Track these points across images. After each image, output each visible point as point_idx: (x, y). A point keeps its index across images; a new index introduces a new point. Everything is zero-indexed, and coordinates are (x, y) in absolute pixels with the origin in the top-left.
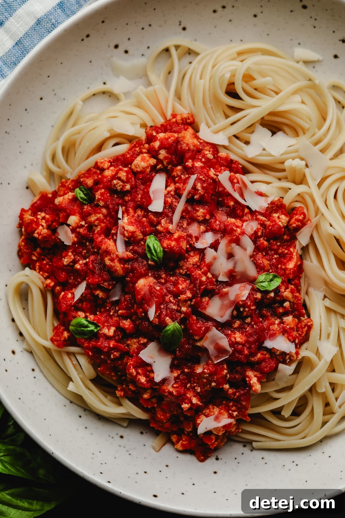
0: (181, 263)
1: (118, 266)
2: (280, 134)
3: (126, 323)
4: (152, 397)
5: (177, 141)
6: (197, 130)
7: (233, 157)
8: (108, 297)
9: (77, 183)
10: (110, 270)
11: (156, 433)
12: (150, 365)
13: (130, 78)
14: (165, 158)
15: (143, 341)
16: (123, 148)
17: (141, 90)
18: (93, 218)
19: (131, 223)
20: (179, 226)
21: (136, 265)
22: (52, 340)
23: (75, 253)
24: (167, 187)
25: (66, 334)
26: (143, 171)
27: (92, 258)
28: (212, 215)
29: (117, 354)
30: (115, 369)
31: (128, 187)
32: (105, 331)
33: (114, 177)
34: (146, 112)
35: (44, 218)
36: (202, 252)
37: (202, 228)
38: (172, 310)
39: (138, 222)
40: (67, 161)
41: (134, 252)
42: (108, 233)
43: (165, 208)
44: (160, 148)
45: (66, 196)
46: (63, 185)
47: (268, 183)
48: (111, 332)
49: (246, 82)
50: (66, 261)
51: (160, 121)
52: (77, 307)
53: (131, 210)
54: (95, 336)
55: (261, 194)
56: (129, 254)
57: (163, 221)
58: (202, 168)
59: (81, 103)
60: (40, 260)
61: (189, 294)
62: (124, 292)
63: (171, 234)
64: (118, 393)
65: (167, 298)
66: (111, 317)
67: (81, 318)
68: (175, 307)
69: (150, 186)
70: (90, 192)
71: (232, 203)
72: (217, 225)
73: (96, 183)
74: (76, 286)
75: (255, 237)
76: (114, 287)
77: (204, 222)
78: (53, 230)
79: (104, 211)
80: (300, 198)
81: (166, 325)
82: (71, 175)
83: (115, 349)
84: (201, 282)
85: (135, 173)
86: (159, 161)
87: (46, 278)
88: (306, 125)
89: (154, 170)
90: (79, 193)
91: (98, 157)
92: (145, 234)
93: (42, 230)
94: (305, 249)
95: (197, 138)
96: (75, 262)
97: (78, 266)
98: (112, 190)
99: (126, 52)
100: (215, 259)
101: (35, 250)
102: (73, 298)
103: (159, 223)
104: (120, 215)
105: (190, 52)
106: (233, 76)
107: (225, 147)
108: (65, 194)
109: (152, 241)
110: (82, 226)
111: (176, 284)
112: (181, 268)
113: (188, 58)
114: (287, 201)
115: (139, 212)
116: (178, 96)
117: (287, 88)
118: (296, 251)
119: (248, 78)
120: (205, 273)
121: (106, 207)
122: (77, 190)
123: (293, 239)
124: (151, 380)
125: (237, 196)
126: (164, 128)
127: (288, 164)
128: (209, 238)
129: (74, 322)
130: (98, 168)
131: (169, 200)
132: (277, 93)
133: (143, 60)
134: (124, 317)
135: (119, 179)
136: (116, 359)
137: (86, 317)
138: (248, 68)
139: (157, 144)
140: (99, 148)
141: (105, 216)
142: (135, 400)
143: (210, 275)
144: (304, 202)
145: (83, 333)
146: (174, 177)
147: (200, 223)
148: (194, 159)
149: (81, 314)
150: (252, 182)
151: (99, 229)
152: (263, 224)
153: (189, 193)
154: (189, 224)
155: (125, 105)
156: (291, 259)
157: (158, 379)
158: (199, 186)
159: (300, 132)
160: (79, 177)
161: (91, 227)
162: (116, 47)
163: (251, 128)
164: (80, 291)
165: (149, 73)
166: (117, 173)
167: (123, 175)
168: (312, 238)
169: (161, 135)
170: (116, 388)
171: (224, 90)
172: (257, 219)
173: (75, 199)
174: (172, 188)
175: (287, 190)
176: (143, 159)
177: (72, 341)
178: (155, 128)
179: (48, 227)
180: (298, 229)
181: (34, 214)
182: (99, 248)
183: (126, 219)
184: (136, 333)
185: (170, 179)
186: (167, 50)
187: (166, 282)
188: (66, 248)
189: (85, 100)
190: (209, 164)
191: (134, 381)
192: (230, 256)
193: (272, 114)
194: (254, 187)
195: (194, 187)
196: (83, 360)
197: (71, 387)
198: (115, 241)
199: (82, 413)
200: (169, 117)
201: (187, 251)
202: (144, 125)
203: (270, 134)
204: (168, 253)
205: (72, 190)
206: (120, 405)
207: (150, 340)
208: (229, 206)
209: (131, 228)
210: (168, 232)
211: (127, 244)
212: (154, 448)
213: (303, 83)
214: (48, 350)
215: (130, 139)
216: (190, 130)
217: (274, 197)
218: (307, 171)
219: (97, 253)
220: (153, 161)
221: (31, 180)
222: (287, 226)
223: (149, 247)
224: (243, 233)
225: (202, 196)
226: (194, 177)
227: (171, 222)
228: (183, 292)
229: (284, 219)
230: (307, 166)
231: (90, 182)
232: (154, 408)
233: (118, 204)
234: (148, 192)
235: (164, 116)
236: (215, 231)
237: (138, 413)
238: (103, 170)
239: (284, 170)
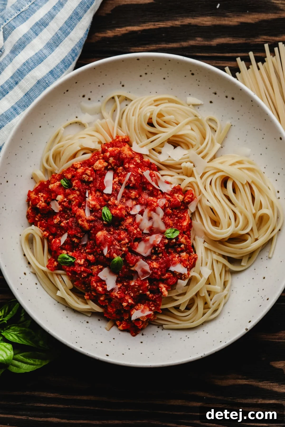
0: (122, 223)
1: (86, 225)
2: (178, 148)
3: (91, 257)
4: (105, 299)
5: (120, 153)
6: (131, 146)
7: (152, 161)
8: (80, 242)
9: (62, 176)
10: (81, 227)
11: (107, 320)
12: (104, 281)
13: (91, 114)
14: (113, 162)
15: (101, 267)
16: (88, 156)
17: (98, 122)
18: (71, 197)
19: (93, 200)
20: (121, 201)
21: (96, 224)
22: (48, 267)
23: (61, 216)
24: (114, 179)
25: (56, 263)
26: (100, 170)
27: (71, 219)
28: (140, 195)
29: (85, 275)
30: (84, 283)
31: (91, 179)
32: (79, 261)
33: (83, 173)
34: (101, 135)
35: (42, 196)
36: (134, 216)
37: (134, 202)
38: (117, 249)
39: (97, 199)
40: (55, 163)
41: (95, 216)
42: (80, 205)
43: (113, 191)
44: (110, 156)
45: (56, 184)
46: (53, 177)
47: (172, 176)
48: (82, 262)
49: (159, 118)
50: (55, 221)
51: (110, 140)
52: (62, 248)
53: (93, 192)
54: (73, 264)
55: (168, 183)
56: (92, 217)
57: (112, 199)
58: (134, 168)
59: (63, 129)
60: (40, 220)
61: (127, 240)
62: (89, 239)
63: (117, 206)
64: (86, 297)
65: (114, 243)
66: (82, 253)
67: (64, 254)
68: (119, 248)
69: (104, 178)
70: (70, 182)
71: (151, 188)
72: (143, 201)
73: (73, 176)
74: (61, 236)
75: (164, 208)
76: (84, 236)
77: (135, 199)
78: (48, 203)
79: (78, 192)
80: (191, 184)
81: (114, 258)
82: (58, 171)
83: (84, 271)
84: (134, 234)
85: (95, 171)
86: (109, 164)
87: (44, 231)
88: (194, 143)
89: (107, 169)
90: (63, 183)
91: (73, 161)
92: (102, 206)
93: (42, 204)
94: (193, 214)
95: (131, 150)
96: (61, 222)
97: (62, 224)
98: (82, 181)
99: (89, 99)
100: (141, 220)
101: (37, 215)
102: (60, 242)
103: (109, 200)
104: (87, 195)
105: (126, 99)
106: (152, 114)
107: (147, 155)
108: (55, 182)
109: (105, 210)
110: (65, 201)
111: (119, 234)
112: (122, 225)
113: (126, 102)
114: (183, 186)
115: (98, 193)
116: (120, 125)
117: (183, 122)
118: (188, 215)
119: (160, 115)
120: (136, 229)
121: (79, 190)
122: (62, 180)
123: (186, 208)
124: (105, 289)
125: (154, 184)
126: (112, 145)
127: (183, 165)
128: (138, 208)
129: (61, 256)
130: (74, 167)
131: (115, 187)
132: (177, 124)
133: (99, 104)
134: (89, 253)
135: (86, 174)
136: (85, 277)
137: (67, 253)
138: (161, 110)
139: (108, 154)
140: (74, 156)
141: (78, 196)
142: (96, 300)
143: (138, 230)
144: (192, 186)
145: (66, 263)
146: (118, 173)
147: (133, 200)
148: (129, 163)
149: (65, 252)
150: (162, 176)
151: (74, 203)
152: (169, 200)
153: (127, 183)
154: (126, 200)
155: (89, 130)
156: (185, 220)
157: (109, 289)
158: (132, 179)
159: (190, 146)
160: (63, 172)
161: (70, 202)
162: (84, 96)
163: (162, 145)
164: (64, 238)
165: (102, 111)
166: (85, 171)
167: (88, 172)
168: (197, 207)
169: (110, 149)
170: (84, 294)
171: (146, 122)
172: (165, 197)
173: (61, 186)
174: (116, 179)
175: (182, 180)
176: (100, 163)
177: (59, 267)
178: (107, 144)
179: (45, 202)
180: (189, 203)
181: (37, 194)
182: (75, 214)
183: (90, 198)
184: (96, 262)
185: (116, 174)
186: (113, 98)
187: (114, 233)
188: (56, 214)
189: (66, 127)
190: (138, 166)
191: (95, 290)
192: (150, 218)
193: (174, 136)
194: (163, 179)
195: (130, 179)
196: (65, 278)
197: (59, 293)
198: (84, 210)
199: (64, 308)
200: (115, 137)
201: (126, 216)
202: (100, 142)
203: (173, 148)
204: (115, 217)
205: (59, 180)
206: (87, 304)
207: (104, 267)
208: (149, 190)
209: (94, 203)
210: (116, 205)
211: (91, 212)
212: (106, 329)
213: (192, 118)
214: (45, 273)
215: (92, 151)
216: (127, 146)
217: (175, 184)
218: (194, 169)
219: (74, 217)
220: (105, 164)
221: (35, 174)
222: (183, 201)
223: (104, 213)
224: (158, 206)
225: (134, 185)
226: (129, 174)
227: (116, 199)
228: (123, 239)
229: (181, 197)
230: (194, 166)
231: (69, 176)
232: (106, 305)
233: (86, 189)
234: (103, 182)
235: (111, 137)
236: (141, 204)
237: (97, 309)
238: (77, 169)
239: (181, 169)
